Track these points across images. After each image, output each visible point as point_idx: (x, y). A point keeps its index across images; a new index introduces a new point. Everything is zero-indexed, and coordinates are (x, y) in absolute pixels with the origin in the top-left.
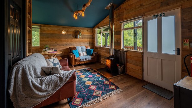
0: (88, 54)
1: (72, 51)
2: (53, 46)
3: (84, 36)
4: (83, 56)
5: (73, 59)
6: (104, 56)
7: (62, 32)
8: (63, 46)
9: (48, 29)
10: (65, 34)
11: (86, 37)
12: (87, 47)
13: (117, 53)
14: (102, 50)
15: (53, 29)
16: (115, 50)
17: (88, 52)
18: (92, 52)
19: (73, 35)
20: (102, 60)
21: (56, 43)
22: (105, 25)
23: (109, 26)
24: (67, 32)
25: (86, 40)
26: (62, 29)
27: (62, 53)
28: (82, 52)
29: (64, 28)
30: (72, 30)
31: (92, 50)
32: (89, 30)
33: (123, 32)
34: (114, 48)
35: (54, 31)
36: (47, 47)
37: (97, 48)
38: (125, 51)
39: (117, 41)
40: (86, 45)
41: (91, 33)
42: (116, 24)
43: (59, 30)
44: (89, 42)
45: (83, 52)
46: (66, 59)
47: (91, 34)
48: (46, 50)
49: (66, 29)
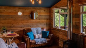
0: (43, 37)
1: (27, 33)
2: (9, 28)
3: (41, 17)
4: (38, 38)
5: (28, 42)
6: (62, 39)
7: (18, 13)
8: (20, 27)
9: (4, 11)
10: (22, 15)
11: (43, 17)
12: (42, 29)
13: (75, 37)
14: (60, 32)
15: (9, 11)
16: (73, 33)
17: (44, 34)
18: (48, 34)
19: (29, 16)
20: (59, 42)
21: (12, 24)
22: (63, 5)
23: (67, 7)
24: (23, 12)
25: (43, 21)
26: (18, 10)
27: (19, 35)
28: (37, 34)
29: (20, 8)
30: (28, 11)
31: (47, 32)
32: (46, 10)
33: (82, 15)
34: (72, 31)
35: (10, 12)
36: (4, 29)
37: (54, 29)
38: (84, 36)
39: (76, 24)
40: (43, 26)
41: (49, 13)
42: (75, 6)
43: (15, 11)
44: (46, 23)
45: (39, 35)
46: (24, 43)
47: (49, 15)
48: (3, 33)
49: (22, 10)
